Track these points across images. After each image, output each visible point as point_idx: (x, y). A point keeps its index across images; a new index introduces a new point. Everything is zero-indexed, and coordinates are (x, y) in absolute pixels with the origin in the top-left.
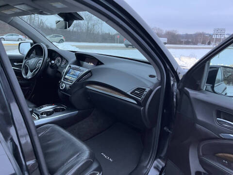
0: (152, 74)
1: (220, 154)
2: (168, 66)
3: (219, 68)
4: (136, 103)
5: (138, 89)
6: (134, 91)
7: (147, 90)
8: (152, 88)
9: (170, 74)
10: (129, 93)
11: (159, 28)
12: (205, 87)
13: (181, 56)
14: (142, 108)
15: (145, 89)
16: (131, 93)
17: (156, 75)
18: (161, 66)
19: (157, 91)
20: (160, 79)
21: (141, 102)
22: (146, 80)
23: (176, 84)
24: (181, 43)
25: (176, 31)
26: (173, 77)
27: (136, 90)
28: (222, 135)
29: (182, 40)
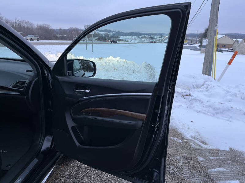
0: (29, 69)
1: (82, 111)
2: (41, 62)
3: (73, 60)
4: (20, 94)
5: (19, 83)
6: (15, 85)
7: (27, 82)
8: (31, 80)
9: (43, 68)
10: (11, 87)
11: (28, 22)
12: (68, 73)
13: (57, 52)
14: (26, 97)
15: (25, 82)
16: (13, 87)
17: (32, 70)
18: (34, 62)
19: (35, 82)
20: (36, 72)
21: (24, 92)
22: (24, 74)
23: (50, 75)
24: (56, 38)
25: (49, 25)
26: (46, 70)
27: (17, 83)
28: (80, 99)
29: (57, 35)
